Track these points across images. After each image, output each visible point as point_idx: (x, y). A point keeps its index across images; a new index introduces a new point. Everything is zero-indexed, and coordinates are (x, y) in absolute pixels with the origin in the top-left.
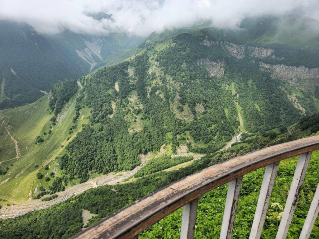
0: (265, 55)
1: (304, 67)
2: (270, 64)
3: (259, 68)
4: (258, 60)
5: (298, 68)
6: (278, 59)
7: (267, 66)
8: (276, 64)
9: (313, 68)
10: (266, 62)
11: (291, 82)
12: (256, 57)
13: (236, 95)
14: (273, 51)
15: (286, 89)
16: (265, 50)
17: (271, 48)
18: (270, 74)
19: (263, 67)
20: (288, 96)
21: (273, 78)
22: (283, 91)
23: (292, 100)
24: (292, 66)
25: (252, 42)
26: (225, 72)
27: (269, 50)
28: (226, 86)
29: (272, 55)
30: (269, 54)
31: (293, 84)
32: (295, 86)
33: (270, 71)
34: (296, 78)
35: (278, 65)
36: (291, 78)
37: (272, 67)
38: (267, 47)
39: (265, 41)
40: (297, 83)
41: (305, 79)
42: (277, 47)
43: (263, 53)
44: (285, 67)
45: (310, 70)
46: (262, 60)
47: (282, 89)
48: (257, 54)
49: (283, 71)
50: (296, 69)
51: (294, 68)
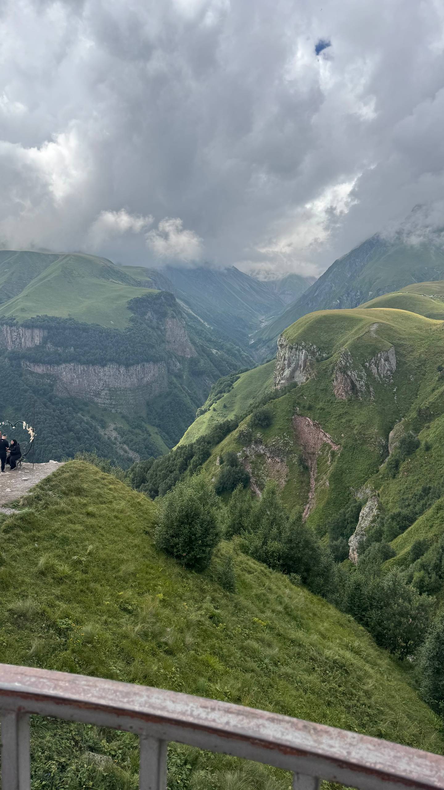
0: (29, 344)
1: (116, 366)
2: (44, 363)
3: (21, 375)
4: (17, 356)
5: (106, 369)
7: (39, 369)
8: (58, 363)
9: (133, 365)
10: (36, 362)
11: (100, 400)
12: (9, 349)
14: (46, 333)
15: (93, 417)
16: (28, 333)
17: (40, 327)
18: (51, 386)
19: (31, 373)
20: (101, 432)
21: (60, 394)
22: (87, 423)
23: (109, 438)
24: (94, 364)
27: (37, 332)
29: (45, 341)
30: (37, 341)
31: (104, 404)
32: (109, 407)
33: (49, 381)
34: (106, 389)
35: (63, 366)
36: (98, 391)
37: (52, 370)
38: (30, 325)
39: (23, 310)
40: (111, 399)
41: (123, 390)
42: (53, 324)
43: (23, 340)
44: (80, 368)
45: (128, 371)
46: (24, 357)
47: (85, 419)
48: (10, 342)
49: (78, 378)
50: (102, 370)
51: (97, 368)
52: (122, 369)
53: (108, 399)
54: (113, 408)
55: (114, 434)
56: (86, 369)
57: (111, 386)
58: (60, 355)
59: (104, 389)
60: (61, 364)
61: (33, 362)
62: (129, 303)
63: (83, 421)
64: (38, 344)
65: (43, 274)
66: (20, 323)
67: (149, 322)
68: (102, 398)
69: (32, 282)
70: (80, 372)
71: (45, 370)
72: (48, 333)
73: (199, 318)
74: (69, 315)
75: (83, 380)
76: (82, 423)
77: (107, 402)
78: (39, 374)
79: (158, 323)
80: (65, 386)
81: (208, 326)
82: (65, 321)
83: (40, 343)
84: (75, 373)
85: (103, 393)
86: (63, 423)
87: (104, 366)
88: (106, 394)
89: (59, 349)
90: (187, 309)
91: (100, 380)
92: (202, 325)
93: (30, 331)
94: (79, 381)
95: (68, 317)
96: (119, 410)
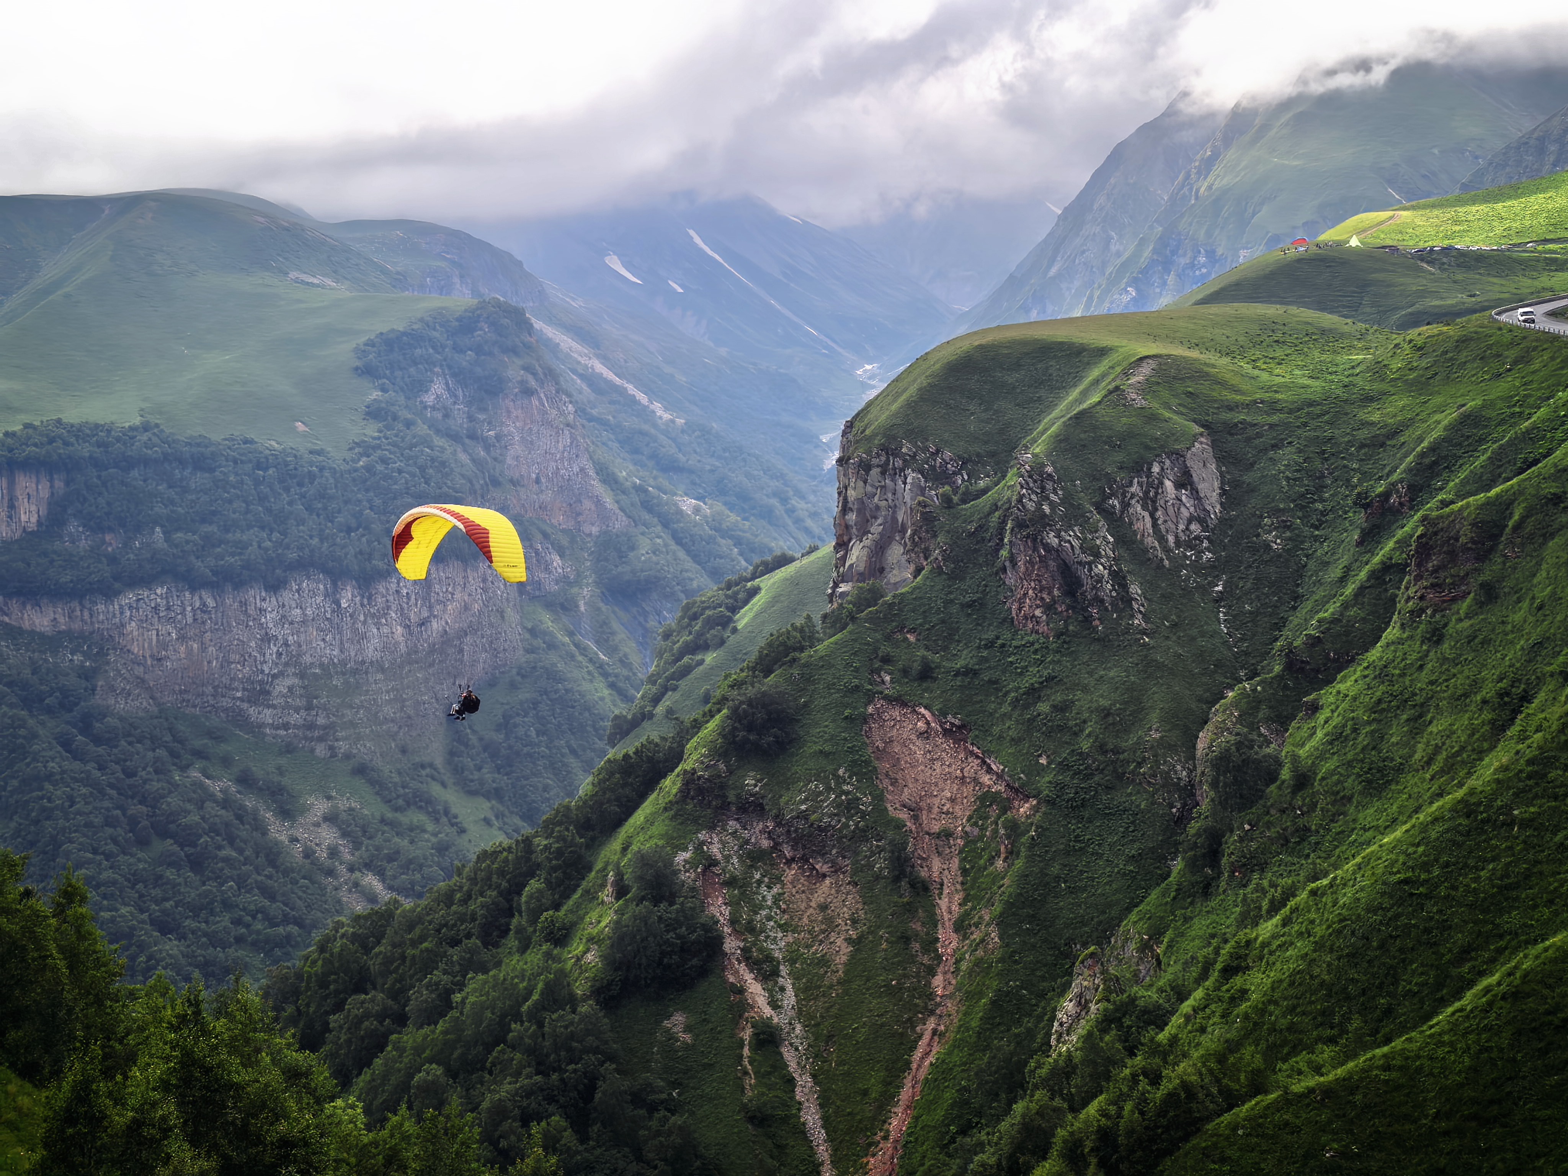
1: (323, 584)
2: (57, 594)
5: (287, 596)
6: (113, 544)
7: (42, 619)
8: (109, 593)
11: (267, 716)
14: (59, 484)
15: (245, 780)
17: (39, 466)
18: (88, 675)
19: (14, 633)
20: (278, 830)
21: (121, 705)
22: (226, 801)
23: (308, 854)
24: (239, 584)
27: (25, 483)
29: (56, 513)
30: (29, 515)
31: (286, 726)
32: (306, 738)
33: (78, 658)
34: (291, 670)
35: (129, 598)
36: (261, 682)
37: (86, 614)
40: (309, 708)
41: (355, 672)
42: (85, 450)
44: (191, 601)
45: (370, 598)
47: (215, 787)
49: (182, 637)
50: (270, 604)
51: (255, 595)
52: (347, 597)
53: (297, 710)
54: (321, 739)
55: (328, 836)
56: (211, 602)
57: (307, 659)
58: (112, 559)
59: (281, 674)
60: (117, 593)
61: (18, 593)
62: (360, 352)
63: (211, 796)
64: (32, 526)
67: (439, 415)
68: (274, 707)
70: (189, 615)
71: (61, 620)
72: (67, 484)
73: (631, 389)
74: (142, 413)
75: (203, 648)
76: (208, 804)
77: (295, 718)
78: (42, 635)
79: (471, 418)
80: (139, 671)
81: (667, 416)
82: (129, 435)
83: (39, 523)
84: (170, 620)
85: (281, 687)
86: (137, 809)
87: (276, 587)
88: (290, 689)
89: (108, 537)
90: (583, 360)
91: (267, 638)
92: (645, 414)
94: (190, 651)
95: (137, 421)
96: (343, 747)
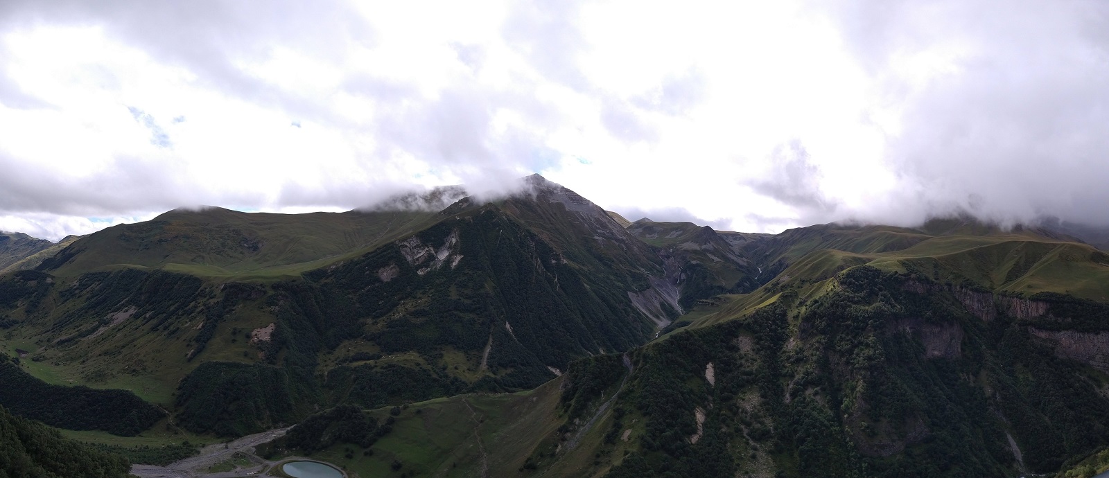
0: (1035, 314)
2: (1047, 330)
3: (1028, 338)
4: (1024, 323)
5: (1099, 336)
6: (1060, 320)
7: (1043, 335)
8: (1059, 331)
10: (1040, 327)
11: (1094, 363)
12: (1019, 317)
13: (994, 395)
14: (1048, 305)
15: (1089, 377)
16: (1034, 305)
17: (1045, 301)
18: (1053, 349)
19: (1036, 337)
20: (1097, 390)
21: (1060, 357)
22: (1084, 382)
23: (1104, 396)
24: (1088, 332)
25: (1005, 289)
26: (962, 349)
27: (1041, 304)
28: (969, 378)
29: (1047, 312)
30: (1041, 312)
31: (1099, 366)
32: (1103, 370)
33: (1051, 345)
34: (1100, 354)
35: (1063, 332)
36: (1093, 356)
37: (1053, 336)
38: (1036, 299)
39: (1030, 287)
40: (1104, 362)
42: (1054, 299)
43: (1030, 310)
44: (1077, 335)
46: (1031, 324)
47: (1082, 378)
48: (1019, 312)
49: (1075, 343)
50: (1095, 338)
51: (1092, 335)
53: (1102, 363)
56: (1082, 336)
58: (1059, 323)
59: (1098, 354)
61: (1038, 328)
64: (1042, 314)
65: (1044, 259)
66: (1027, 297)
68: (1096, 362)
69: (1035, 265)
70: (1076, 338)
71: (1047, 336)
72: (1051, 306)
74: (1067, 291)
75: (1079, 347)
77: (1101, 365)
78: (1043, 339)
80: (1064, 350)
82: (1064, 296)
84: (1073, 339)
85: (1098, 357)
87: (1097, 334)
88: (1100, 358)
89: (1059, 319)
91: (1095, 345)
93: (1035, 303)
94: (1076, 347)
